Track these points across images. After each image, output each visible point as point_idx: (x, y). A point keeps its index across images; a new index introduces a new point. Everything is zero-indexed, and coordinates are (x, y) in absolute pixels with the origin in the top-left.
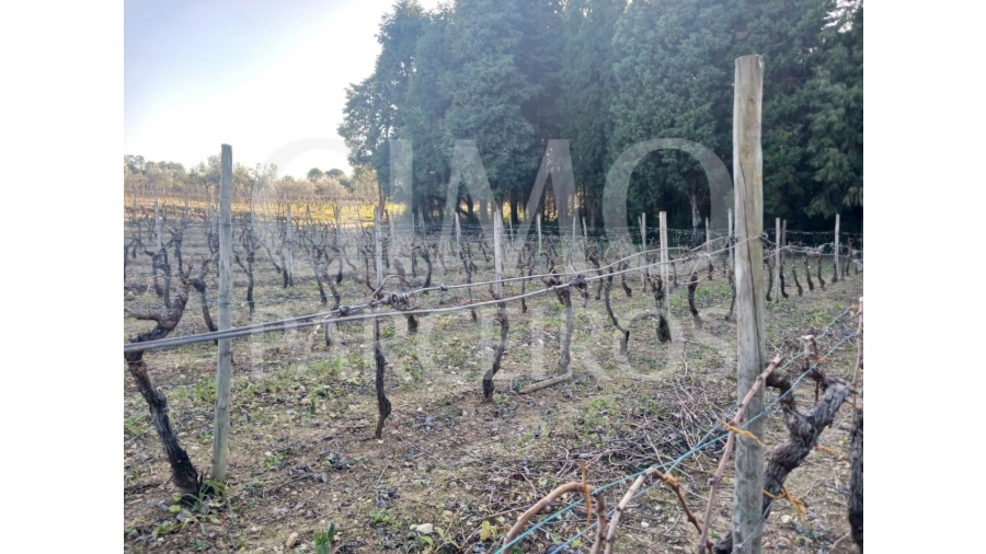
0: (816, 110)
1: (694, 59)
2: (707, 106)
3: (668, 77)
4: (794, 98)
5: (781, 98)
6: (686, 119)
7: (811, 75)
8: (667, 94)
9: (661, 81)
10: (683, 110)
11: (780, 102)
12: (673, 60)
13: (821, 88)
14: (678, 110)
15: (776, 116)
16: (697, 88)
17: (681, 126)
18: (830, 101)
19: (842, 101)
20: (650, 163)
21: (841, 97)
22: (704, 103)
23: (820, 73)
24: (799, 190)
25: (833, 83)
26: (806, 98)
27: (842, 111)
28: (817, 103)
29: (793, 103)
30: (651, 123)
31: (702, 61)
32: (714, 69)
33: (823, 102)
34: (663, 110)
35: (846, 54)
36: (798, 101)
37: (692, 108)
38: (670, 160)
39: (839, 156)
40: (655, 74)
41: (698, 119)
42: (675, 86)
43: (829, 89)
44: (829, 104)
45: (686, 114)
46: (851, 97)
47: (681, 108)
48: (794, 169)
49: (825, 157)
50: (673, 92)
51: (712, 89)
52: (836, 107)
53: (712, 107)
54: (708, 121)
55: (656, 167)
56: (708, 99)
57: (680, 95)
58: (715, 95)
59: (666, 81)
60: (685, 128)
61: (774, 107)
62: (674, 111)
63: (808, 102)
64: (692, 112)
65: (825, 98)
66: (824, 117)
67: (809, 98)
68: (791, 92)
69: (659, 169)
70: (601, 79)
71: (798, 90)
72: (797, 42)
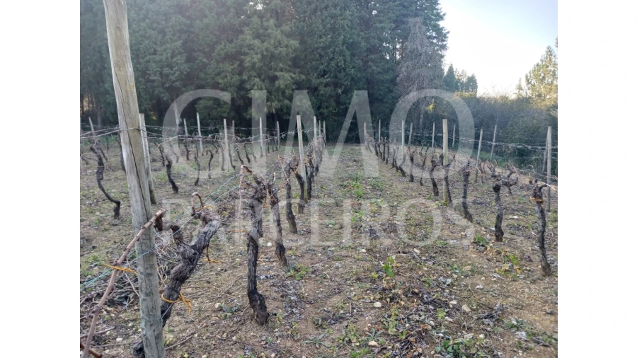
0: (246, 54)
1: (167, 8)
2: (179, 43)
3: (149, 18)
4: (233, 45)
5: (226, 44)
6: (165, 50)
7: (242, 32)
8: (149, 31)
9: (144, 20)
10: (163, 43)
11: (225, 46)
12: (151, 6)
13: (247, 41)
14: (159, 43)
15: (223, 55)
16: (171, 29)
17: (162, 55)
18: (253, 49)
19: (259, 50)
20: (141, 79)
21: (259, 48)
22: (176, 41)
23: (246, 32)
24: (240, 102)
25: (254, 38)
26: (240, 46)
27: (259, 56)
28: (246, 50)
29: (232, 48)
30: (138, 49)
31: (172, 11)
32: (181, 18)
33: (249, 50)
34: (147, 42)
35: (260, 23)
36: (235, 47)
37: (168, 43)
38: (156, 78)
39: (260, 83)
40: (139, 15)
41: (174, 52)
42: (155, 25)
43: (252, 42)
44: (252, 52)
45: (164, 47)
46: (264, 48)
47: (161, 42)
48: (236, 89)
49: (253, 83)
50: (154, 30)
51: (181, 31)
52: (257, 54)
53: (183, 44)
54: (180, 53)
55: (146, 82)
56: (179, 38)
57: (159, 33)
58: (184, 36)
59: (147, 21)
60: (164, 56)
61: (222, 50)
62: (156, 44)
63: (241, 49)
64: (168, 46)
65: (251, 47)
66: (250, 59)
67: (241, 46)
68: (231, 41)
69: (148, 84)
70: (94, 10)
71: (235, 41)
72: (232, 10)
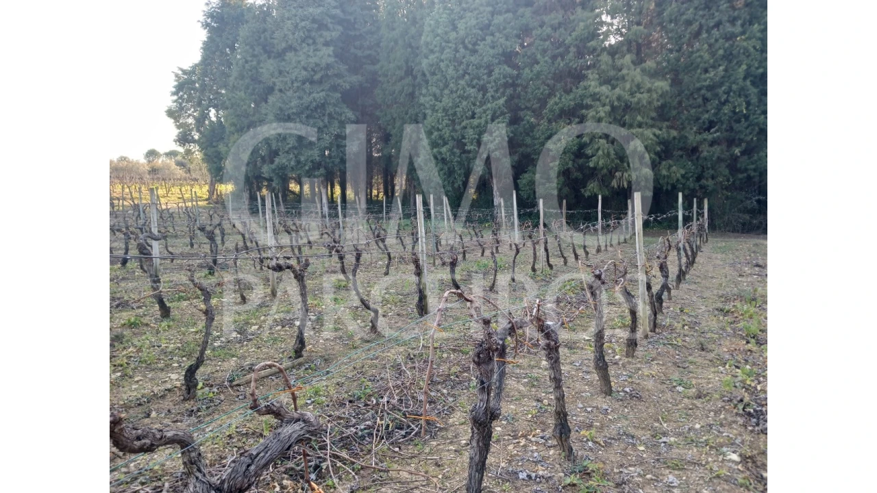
0: (588, 107)
1: (490, 58)
2: (502, 101)
3: (469, 74)
4: (571, 96)
5: (561, 96)
6: (485, 112)
7: (584, 77)
8: (468, 89)
9: (463, 76)
10: (482, 103)
11: (560, 99)
12: (472, 59)
13: (591, 89)
14: (478, 103)
15: (557, 111)
16: (493, 84)
17: (480, 118)
18: (599, 100)
19: (608, 100)
20: (455, 150)
21: (607, 97)
22: (499, 98)
23: (590, 76)
24: (576, 174)
25: (601, 85)
26: (580, 96)
27: (608, 108)
28: (588, 101)
29: (570, 100)
30: (455, 114)
31: (497, 61)
32: (507, 68)
33: (593, 101)
34: (465, 103)
35: (610, 62)
36: (574, 99)
37: (489, 102)
38: (472, 147)
39: (606, 145)
40: (458, 71)
41: (495, 113)
42: (475, 82)
43: (597, 90)
44: (598, 103)
45: (484, 107)
46: (614, 98)
47: (480, 102)
48: (572, 157)
49: (596, 147)
50: (474, 87)
51: (506, 85)
52: (604, 105)
53: (506, 101)
54: (503, 114)
55: (461, 153)
56: (503, 94)
57: (479, 90)
58: (509, 91)
59: (467, 77)
60: (483, 119)
61: (556, 104)
62: (474, 104)
63: (582, 100)
64: (489, 105)
65: (595, 97)
66: (594, 113)
67: (583, 97)
68: (568, 92)
69: (464, 156)
70: (414, 73)
71: (574, 90)
72: (573, 49)
